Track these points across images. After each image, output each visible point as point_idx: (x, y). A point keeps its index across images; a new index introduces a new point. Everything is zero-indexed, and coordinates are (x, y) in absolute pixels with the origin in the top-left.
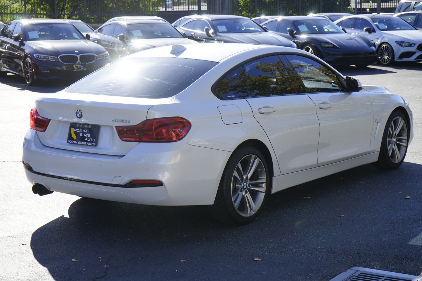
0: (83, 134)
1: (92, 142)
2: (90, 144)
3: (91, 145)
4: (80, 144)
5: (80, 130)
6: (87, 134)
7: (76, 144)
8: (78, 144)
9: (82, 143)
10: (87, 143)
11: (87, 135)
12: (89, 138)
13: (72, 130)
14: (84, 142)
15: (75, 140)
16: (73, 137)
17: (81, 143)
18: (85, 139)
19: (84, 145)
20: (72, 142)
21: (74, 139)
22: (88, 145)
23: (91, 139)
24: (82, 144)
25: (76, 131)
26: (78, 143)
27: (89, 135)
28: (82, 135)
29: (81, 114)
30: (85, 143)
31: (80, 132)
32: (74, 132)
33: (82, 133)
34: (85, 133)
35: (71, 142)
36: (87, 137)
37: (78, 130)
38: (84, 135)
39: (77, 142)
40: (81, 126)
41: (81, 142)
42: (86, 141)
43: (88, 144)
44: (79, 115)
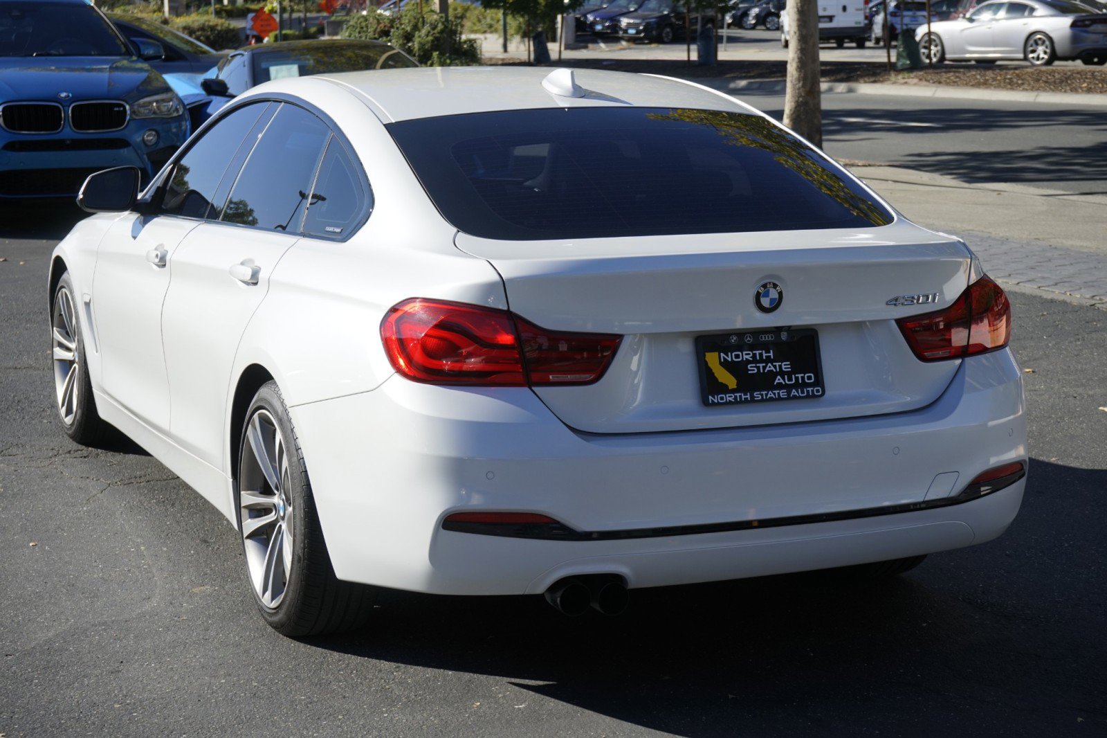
0: (761, 365)
1: (805, 385)
2: (803, 392)
3: (808, 397)
4: (762, 400)
5: (744, 353)
6: (777, 364)
7: (746, 401)
8: (753, 400)
9: (771, 395)
10: (789, 393)
11: (780, 366)
12: (789, 374)
13: (712, 359)
14: (776, 392)
15: (733, 391)
16: (720, 380)
17: (767, 395)
18: (777, 381)
19: (780, 399)
20: (730, 398)
21: (730, 388)
22: (795, 397)
23: (800, 376)
24: (771, 399)
25: (730, 360)
26: (752, 396)
27: (786, 366)
28: (758, 368)
29: (776, 296)
30: (783, 393)
31: (748, 362)
32: (721, 363)
33: (754, 361)
34: (768, 360)
35: (722, 398)
36: (782, 373)
37: (737, 356)
38: (768, 369)
39: (748, 396)
40: (749, 340)
41: (764, 393)
42: (780, 386)
43: (794, 392)
44: (772, 300)
